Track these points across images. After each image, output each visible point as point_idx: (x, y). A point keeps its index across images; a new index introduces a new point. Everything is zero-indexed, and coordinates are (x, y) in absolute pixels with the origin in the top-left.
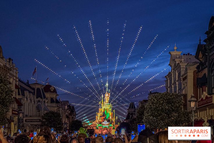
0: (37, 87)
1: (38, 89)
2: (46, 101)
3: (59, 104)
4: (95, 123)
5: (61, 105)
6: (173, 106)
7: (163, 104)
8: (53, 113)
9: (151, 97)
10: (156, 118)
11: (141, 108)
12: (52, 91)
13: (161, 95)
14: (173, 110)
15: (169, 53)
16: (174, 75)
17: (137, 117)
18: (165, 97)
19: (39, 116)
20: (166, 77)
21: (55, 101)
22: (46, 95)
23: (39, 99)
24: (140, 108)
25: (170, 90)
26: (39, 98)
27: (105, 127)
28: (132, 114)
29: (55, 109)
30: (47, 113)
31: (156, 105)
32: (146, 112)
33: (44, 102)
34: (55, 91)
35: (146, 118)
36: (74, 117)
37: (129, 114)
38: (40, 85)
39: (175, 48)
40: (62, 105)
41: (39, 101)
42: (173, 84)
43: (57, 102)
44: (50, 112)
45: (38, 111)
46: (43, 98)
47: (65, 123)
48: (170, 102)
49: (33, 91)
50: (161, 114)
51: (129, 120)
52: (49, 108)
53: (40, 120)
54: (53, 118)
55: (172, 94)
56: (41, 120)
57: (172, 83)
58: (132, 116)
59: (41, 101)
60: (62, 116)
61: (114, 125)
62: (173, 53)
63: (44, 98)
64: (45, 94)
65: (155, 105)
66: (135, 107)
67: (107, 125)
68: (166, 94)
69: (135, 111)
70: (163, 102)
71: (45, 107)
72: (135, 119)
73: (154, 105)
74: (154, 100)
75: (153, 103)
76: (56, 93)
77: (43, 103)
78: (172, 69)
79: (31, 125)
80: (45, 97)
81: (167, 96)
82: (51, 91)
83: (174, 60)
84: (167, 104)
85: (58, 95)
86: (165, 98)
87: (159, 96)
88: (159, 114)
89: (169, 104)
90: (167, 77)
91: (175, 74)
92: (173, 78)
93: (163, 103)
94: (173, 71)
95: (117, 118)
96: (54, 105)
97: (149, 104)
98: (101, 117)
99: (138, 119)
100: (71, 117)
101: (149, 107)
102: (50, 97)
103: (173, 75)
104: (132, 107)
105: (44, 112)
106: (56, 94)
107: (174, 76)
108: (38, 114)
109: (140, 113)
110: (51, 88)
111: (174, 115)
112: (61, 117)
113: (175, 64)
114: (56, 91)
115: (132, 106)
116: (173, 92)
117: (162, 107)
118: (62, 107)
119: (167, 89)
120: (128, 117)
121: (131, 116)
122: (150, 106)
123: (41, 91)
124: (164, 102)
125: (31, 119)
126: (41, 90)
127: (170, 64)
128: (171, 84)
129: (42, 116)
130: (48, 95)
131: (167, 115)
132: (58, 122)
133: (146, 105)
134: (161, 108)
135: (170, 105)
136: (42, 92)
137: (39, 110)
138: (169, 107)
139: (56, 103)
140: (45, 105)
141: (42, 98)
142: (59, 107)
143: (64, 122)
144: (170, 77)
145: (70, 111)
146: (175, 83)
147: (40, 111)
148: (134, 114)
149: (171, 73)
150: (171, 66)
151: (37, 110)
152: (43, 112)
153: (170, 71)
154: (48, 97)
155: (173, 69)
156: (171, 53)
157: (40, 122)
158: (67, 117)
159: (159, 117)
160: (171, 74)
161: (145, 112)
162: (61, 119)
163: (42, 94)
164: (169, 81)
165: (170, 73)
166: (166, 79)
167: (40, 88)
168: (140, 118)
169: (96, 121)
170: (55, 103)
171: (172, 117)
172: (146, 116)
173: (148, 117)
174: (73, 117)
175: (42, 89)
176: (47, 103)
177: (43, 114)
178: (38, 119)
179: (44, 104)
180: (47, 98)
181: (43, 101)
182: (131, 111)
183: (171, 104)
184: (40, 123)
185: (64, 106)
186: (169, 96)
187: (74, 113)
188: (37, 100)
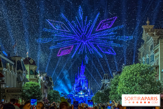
0: (17, 59)
4: (71, 93)
10: (130, 88)
12: (32, 63)
16: (146, 47)
23: (20, 70)
27: (81, 97)
28: (106, 85)
33: (24, 73)
37: (103, 85)
39: (148, 22)
47: (44, 94)
49: (13, 63)
50: (135, 85)
51: (103, 90)
59: (22, 73)
61: (89, 95)
62: (146, 27)
63: (24, 70)
64: (25, 66)
66: (109, 79)
67: (83, 95)
72: (109, 90)
79: (12, 95)
94: (145, 44)
95: (92, 89)
96: (33, 76)
98: (77, 87)
100: (49, 87)
102: (29, 69)
104: (107, 78)
106: (35, 66)
111: (147, 85)
114: (35, 63)
120: (102, 88)
121: (105, 87)
124: (137, 73)
125: (12, 90)
126: (21, 62)
130: (28, 67)
134: (134, 79)
136: (22, 64)
137: (20, 81)
138: (142, 78)
141: (22, 70)
142: (38, 78)
145: (48, 82)
148: (109, 84)
151: (17, 82)
152: (23, 83)
155: (146, 42)
158: (46, 88)
159: (133, 88)
164: (141, 53)
168: (115, 88)
169: (72, 92)
170: (34, 74)
174: (51, 88)
179: (24, 75)
180: (27, 70)
187: (52, 84)
188: (18, 72)
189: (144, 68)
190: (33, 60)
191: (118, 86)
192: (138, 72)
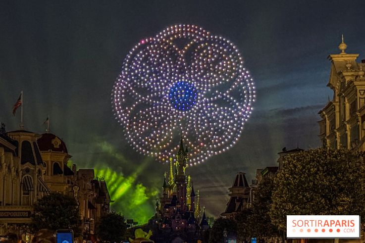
0: (23, 137)
1: (26, 143)
2: (43, 171)
3: (72, 176)
5: (76, 180)
6: (339, 179)
7: (318, 176)
8: (58, 197)
9: (288, 158)
10: (300, 208)
11: (265, 184)
12: (58, 147)
13: (312, 155)
14: (341, 190)
15: (328, 58)
16: (340, 109)
17: (254, 205)
18: (320, 158)
19: (28, 204)
20: (321, 112)
21: (63, 170)
22: (42, 156)
23: (28, 165)
24: (260, 184)
25: (331, 144)
26: (28, 163)
28: (241, 200)
29: (64, 189)
30: (44, 198)
31: (300, 177)
32: (277, 194)
33: (40, 171)
34: (63, 148)
35: (276, 208)
36: (106, 206)
37: (233, 199)
38: (31, 134)
39: (343, 46)
40: (78, 179)
41: (27, 170)
42: (338, 130)
43: (68, 172)
44: (53, 194)
45: (24, 194)
46: (36, 163)
47: (87, 221)
48: (333, 170)
49: (13, 148)
50: (312, 199)
51: (234, 213)
52: (49, 186)
53: (29, 212)
54: (59, 207)
55: (339, 151)
56: (32, 213)
57: (337, 128)
58: (241, 204)
59: (33, 170)
60: (78, 204)
61: (197, 225)
62: (338, 59)
63: (38, 164)
64: (41, 154)
65: (297, 177)
66: (247, 185)
68: (324, 152)
69: (248, 194)
70: (315, 169)
71: (40, 184)
72: (249, 211)
73: (295, 178)
74: (294, 165)
75: (292, 173)
76: (66, 151)
77: (37, 174)
78: (336, 95)
79: (8, 224)
80: (40, 161)
81: (326, 157)
82: (55, 147)
83: (340, 73)
84: (325, 176)
85: (70, 157)
86: (322, 161)
87: (307, 156)
88: (307, 199)
89: (331, 176)
90: (324, 113)
91: (342, 106)
92: (337, 115)
93: (316, 173)
94: (337, 100)
96: (61, 178)
97: (285, 175)
99: (258, 211)
100: (99, 206)
101: (283, 182)
102: (52, 162)
103: (337, 109)
104: (241, 185)
105: (38, 195)
106: (66, 154)
107: (340, 112)
108: (23, 200)
109: (261, 196)
110: (53, 142)
111: (343, 201)
112: (78, 207)
113: (343, 84)
114: (66, 148)
115: (241, 181)
116: (338, 148)
117: (314, 183)
118: (78, 184)
119: (324, 141)
120: (231, 207)
121: (238, 204)
122: (287, 179)
123: (33, 147)
124: (318, 170)
125: (10, 212)
126: (32, 145)
127: (331, 83)
128: (335, 128)
129: (35, 205)
130: (47, 157)
131: (325, 200)
132: (70, 218)
133: (276, 177)
134: (311, 184)
135: (334, 177)
136: (33, 150)
137: (29, 191)
138: (330, 182)
139: (65, 174)
140: (40, 179)
141: (34, 164)
142: (72, 183)
143: (84, 218)
144: (331, 112)
145: (96, 192)
146: (343, 126)
147: (28, 194)
148: (246, 199)
149: (334, 104)
150: (333, 88)
151: (22, 192)
152: (36, 196)
153: (331, 100)
154: (47, 162)
155: (338, 95)
156: (331, 58)
157: (29, 217)
158: (91, 206)
159: (308, 206)
160: (335, 107)
161: (274, 193)
162: (78, 211)
163: (34, 155)
164: (328, 122)
165: (331, 103)
166: (322, 119)
167: (31, 142)
168: (262, 208)
170: (63, 175)
171: (338, 204)
172: (276, 204)
173: (280, 205)
174: (104, 207)
175: (34, 143)
176: (45, 174)
177: (35, 200)
178: (26, 212)
179: (38, 176)
180: (45, 164)
181: (37, 169)
182: (237, 192)
183: (335, 174)
184: (28, 220)
185: (84, 182)
186: (330, 156)
187: (106, 198)
188: (24, 168)
189: (336, 157)
190: (61, 141)
191: (271, 202)
192: (320, 168)
